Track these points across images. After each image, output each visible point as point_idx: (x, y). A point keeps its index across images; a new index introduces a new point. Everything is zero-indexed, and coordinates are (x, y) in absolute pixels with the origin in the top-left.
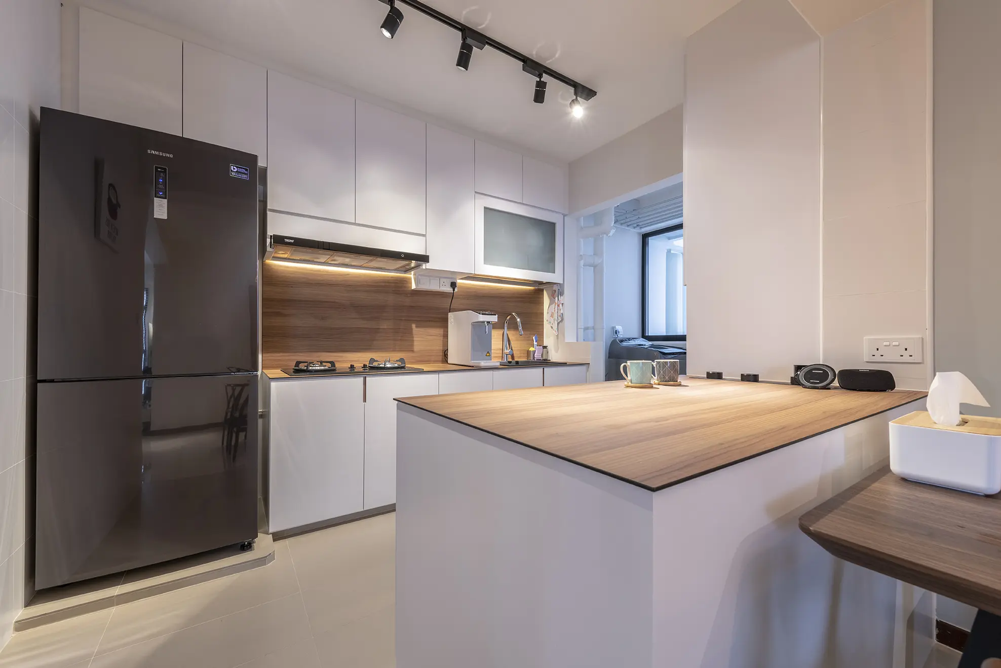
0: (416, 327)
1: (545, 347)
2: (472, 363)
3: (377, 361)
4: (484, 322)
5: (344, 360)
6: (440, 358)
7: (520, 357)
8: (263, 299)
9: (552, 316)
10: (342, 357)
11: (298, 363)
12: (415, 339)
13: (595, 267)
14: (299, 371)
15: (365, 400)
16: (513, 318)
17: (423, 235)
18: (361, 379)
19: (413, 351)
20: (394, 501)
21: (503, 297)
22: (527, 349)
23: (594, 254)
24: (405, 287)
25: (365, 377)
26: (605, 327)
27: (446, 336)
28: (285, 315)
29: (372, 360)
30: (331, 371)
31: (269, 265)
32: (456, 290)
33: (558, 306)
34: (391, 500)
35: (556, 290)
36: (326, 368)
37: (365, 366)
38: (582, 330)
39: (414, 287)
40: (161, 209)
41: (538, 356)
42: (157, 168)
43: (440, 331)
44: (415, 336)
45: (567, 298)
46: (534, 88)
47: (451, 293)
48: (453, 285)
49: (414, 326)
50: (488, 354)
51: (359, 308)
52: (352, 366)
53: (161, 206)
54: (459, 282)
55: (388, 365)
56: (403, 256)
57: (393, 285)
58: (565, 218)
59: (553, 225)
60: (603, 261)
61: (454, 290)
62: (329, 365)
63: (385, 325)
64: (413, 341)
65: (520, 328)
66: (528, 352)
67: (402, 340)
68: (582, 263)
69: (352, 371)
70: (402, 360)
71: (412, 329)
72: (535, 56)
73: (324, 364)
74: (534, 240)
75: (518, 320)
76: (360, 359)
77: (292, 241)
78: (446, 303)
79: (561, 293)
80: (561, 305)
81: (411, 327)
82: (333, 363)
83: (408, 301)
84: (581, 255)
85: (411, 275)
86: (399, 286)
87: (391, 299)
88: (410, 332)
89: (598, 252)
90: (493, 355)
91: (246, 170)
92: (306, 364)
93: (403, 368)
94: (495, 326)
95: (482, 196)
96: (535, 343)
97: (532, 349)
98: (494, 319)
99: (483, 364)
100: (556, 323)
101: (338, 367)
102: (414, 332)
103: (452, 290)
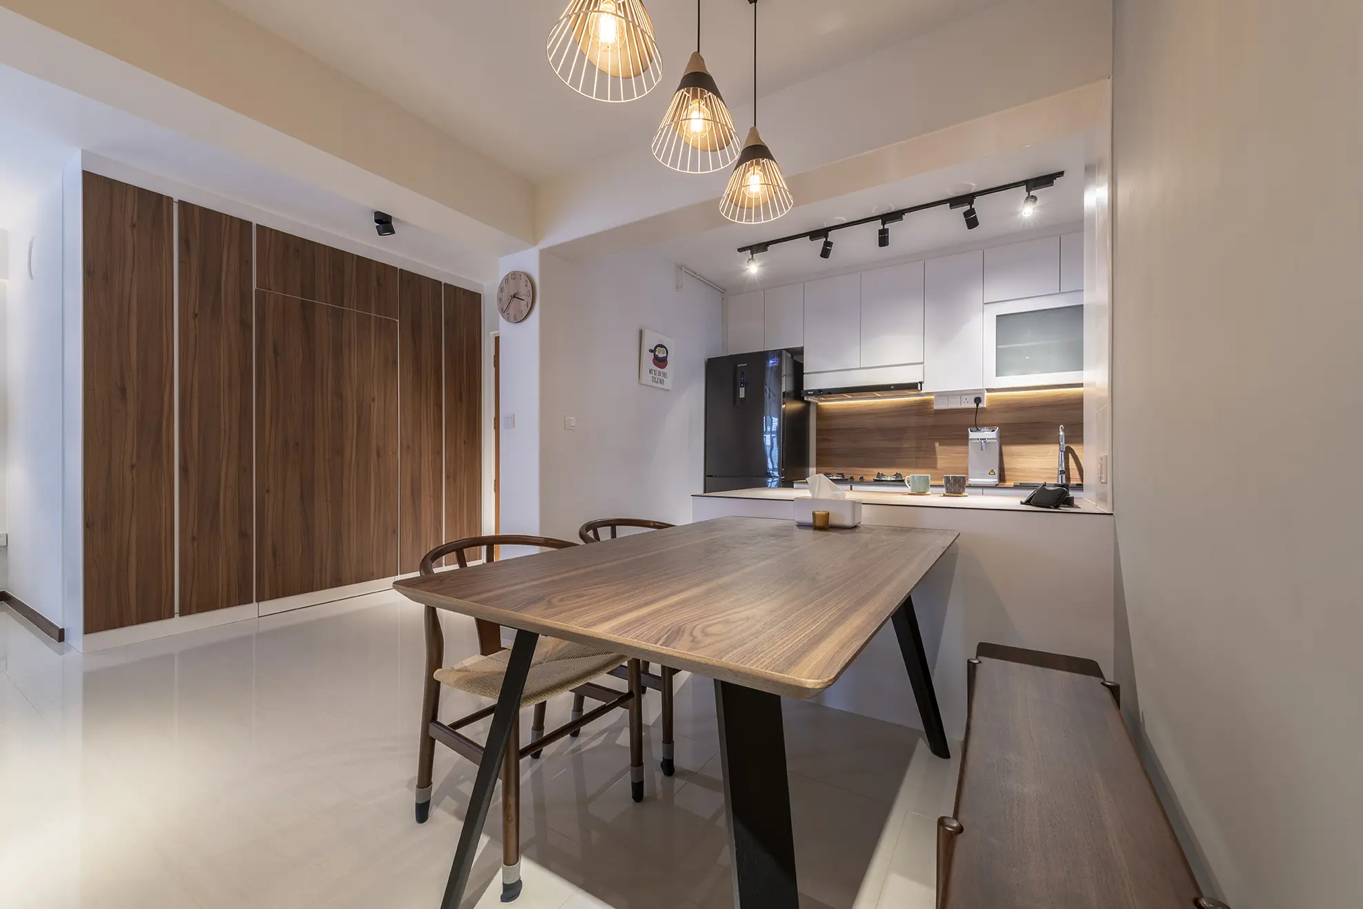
0: (940, 445)
10: (869, 471)
12: (938, 456)
17: (921, 364)
19: (935, 468)
24: (929, 408)
28: (829, 440)
31: (820, 406)
32: (980, 404)
43: (962, 449)
44: (937, 453)
46: (964, 219)
47: (974, 408)
48: (978, 400)
49: (937, 444)
51: (882, 431)
54: (983, 395)
57: (916, 407)
61: (977, 406)
63: (906, 445)
64: (936, 458)
67: (925, 458)
71: (934, 448)
72: (952, 194)
78: (969, 420)
81: (934, 445)
83: (930, 421)
85: (933, 397)
86: (921, 409)
87: (913, 421)
88: (933, 451)
101: (866, 478)
102: (937, 450)
103: (975, 406)
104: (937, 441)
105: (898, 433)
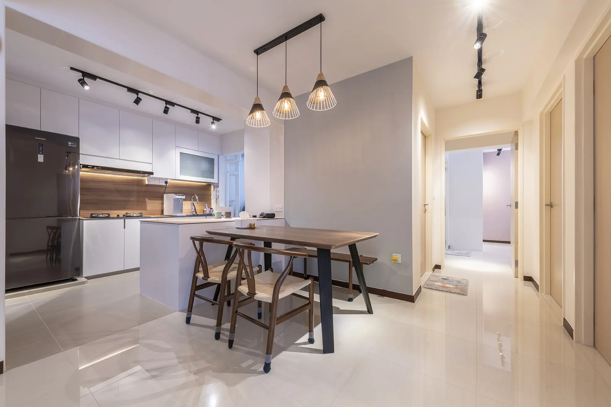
0: (148, 200)
1: (211, 209)
2: (174, 214)
3: (129, 214)
4: (179, 198)
5: (114, 213)
6: (160, 213)
7: (199, 213)
8: (80, 188)
9: (214, 196)
10: (110, 212)
11: (92, 214)
12: (147, 205)
13: (235, 176)
14: (92, 217)
15: (125, 228)
16: (195, 196)
17: (151, 164)
18: (123, 220)
19: (146, 210)
20: (139, 266)
21: (191, 188)
22: (203, 209)
23: (235, 170)
24: (143, 183)
25: (125, 219)
26: (240, 201)
27: (163, 204)
28: (89, 195)
29: (127, 213)
30: (108, 217)
32: (167, 184)
33: (216, 192)
34: (138, 266)
35: (216, 186)
36: (106, 216)
37: (124, 215)
38: (229, 202)
39: (147, 183)
40: (41, 158)
41: (208, 212)
42: (39, 144)
43: (160, 202)
44: (147, 203)
45: (221, 188)
47: (165, 186)
48: (166, 182)
49: (147, 199)
50: (181, 211)
51: (119, 192)
52: (118, 215)
53: (40, 157)
54: (169, 181)
55: (135, 215)
56: (141, 172)
57: (136, 182)
58: (220, 157)
59: (213, 159)
60: (239, 173)
61: (166, 185)
62: (108, 215)
63: (132, 199)
65: (198, 201)
66: (204, 211)
67: (141, 205)
68: (229, 174)
69: (118, 217)
70: (141, 213)
71: (146, 201)
72: (195, 108)
73: (104, 215)
74: (204, 166)
75: (197, 197)
76: (122, 213)
77: (91, 167)
78: (163, 190)
79: (218, 187)
80: (217, 192)
82: (109, 215)
83: (144, 189)
84: (228, 171)
85: (146, 178)
86: (139, 183)
87: (136, 188)
88: (145, 202)
89: (237, 170)
90: (183, 212)
91: (75, 143)
92: (97, 215)
93: (142, 216)
94: (184, 200)
95: (178, 148)
96: (207, 207)
97: (205, 209)
98: (184, 197)
99: (178, 215)
100: (215, 199)
101: (111, 216)
102: (147, 202)
103: (165, 185)
104: (146, 198)
105: (128, 193)
